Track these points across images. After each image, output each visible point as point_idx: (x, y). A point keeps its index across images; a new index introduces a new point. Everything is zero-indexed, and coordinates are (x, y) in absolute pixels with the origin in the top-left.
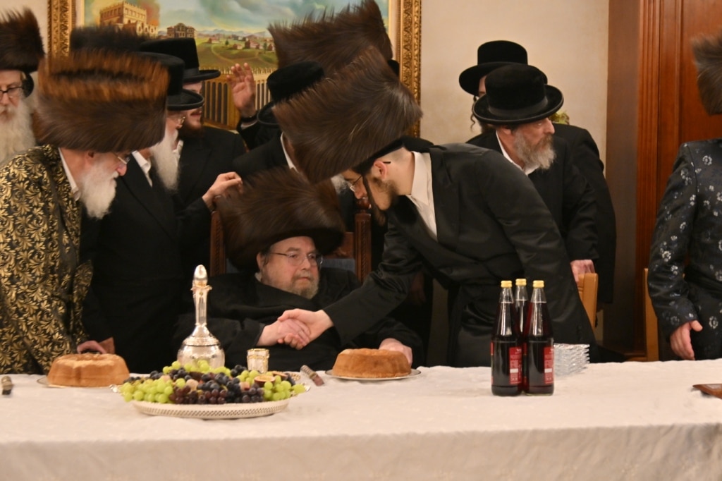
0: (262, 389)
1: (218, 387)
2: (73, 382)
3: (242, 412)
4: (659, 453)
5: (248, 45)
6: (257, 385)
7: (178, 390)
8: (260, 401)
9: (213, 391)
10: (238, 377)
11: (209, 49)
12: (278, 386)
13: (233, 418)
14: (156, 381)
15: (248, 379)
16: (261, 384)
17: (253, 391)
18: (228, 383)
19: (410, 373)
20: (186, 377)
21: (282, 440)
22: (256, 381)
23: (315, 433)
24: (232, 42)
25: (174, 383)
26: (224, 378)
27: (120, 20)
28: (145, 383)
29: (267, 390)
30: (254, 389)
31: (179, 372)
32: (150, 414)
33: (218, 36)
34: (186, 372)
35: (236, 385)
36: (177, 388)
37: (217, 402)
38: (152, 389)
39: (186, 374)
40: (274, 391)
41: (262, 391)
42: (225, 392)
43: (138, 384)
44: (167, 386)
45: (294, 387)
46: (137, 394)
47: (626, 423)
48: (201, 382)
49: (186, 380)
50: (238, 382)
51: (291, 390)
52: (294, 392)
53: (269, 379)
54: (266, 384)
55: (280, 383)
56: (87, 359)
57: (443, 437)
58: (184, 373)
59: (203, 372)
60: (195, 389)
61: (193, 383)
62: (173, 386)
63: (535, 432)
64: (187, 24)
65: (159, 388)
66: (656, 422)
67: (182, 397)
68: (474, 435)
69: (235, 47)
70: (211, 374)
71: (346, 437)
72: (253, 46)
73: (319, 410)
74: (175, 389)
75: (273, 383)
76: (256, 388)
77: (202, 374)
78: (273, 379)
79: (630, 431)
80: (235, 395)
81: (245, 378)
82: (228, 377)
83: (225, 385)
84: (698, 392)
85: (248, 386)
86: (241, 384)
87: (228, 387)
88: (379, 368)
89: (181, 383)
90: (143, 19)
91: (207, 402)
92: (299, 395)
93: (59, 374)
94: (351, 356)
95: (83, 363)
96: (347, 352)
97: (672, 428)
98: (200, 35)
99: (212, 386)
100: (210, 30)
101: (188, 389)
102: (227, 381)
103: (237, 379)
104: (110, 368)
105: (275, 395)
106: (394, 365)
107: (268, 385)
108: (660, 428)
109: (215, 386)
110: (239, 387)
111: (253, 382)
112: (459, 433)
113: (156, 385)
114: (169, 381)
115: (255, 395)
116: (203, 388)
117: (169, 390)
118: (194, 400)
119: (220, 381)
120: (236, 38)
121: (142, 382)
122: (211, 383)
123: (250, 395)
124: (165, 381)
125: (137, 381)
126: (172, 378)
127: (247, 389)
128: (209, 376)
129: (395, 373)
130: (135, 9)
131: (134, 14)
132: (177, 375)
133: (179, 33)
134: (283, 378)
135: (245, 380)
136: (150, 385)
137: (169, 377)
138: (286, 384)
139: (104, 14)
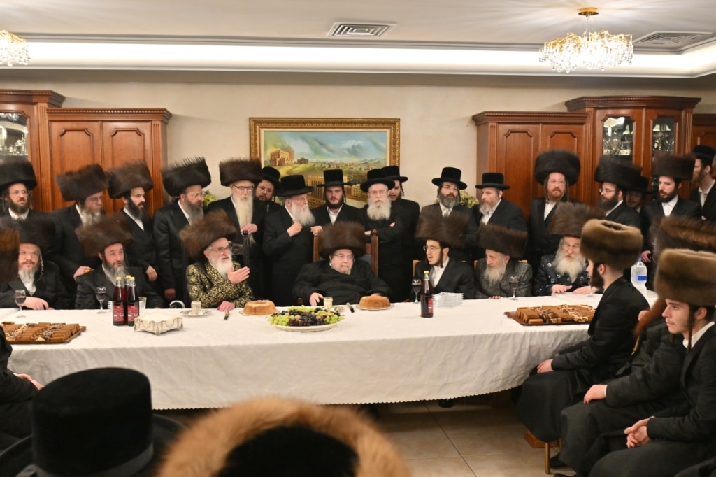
2: (253, 313)
3: (317, 329)
4: (487, 345)
5: (330, 166)
8: (324, 324)
9: (305, 321)
10: (317, 314)
11: (314, 168)
12: (332, 318)
13: (314, 331)
14: (283, 316)
16: (325, 317)
17: (321, 320)
19: (390, 306)
20: (296, 314)
21: (332, 342)
22: (323, 316)
23: (345, 339)
24: (323, 165)
26: (310, 315)
27: (279, 157)
29: (327, 319)
32: (281, 329)
33: (317, 163)
35: (315, 318)
37: (307, 325)
38: (281, 320)
40: (331, 320)
41: (325, 319)
42: (310, 321)
43: (276, 317)
45: (339, 317)
46: (275, 321)
47: (473, 333)
48: (301, 316)
50: (315, 316)
51: (338, 319)
53: (328, 315)
55: (333, 316)
56: (259, 303)
57: (397, 340)
58: (295, 311)
59: (303, 311)
60: (298, 320)
61: (298, 317)
63: (435, 338)
64: (305, 158)
65: (284, 319)
66: (485, 333)
67: (293, 323)
68: (410, 340)
69: (325, 167)
70: (305, 313)
71: (358, 341)
72: (332, 166)
73: (350, 326)
74: (290, 320)
75: (330, 316)
76: (323, 318)
78: (330, 314)
79: (475, 337)
80: (315, 322)
81: (319, 314)
82: (312, 315)
84: (506, 316)
86: (317, 317)
87: (311, 319)
88: (377, 305)
89: (292, 317)
90: (288, 157)
91: (303, 325)
92: (342, 321)
93: (248, 310)
94: (366, 300)
95: (257, 305)
96: (364, 298)
97: (492, 335)
98: (311, 162)
99: (306, 319)
100: (315, 160)
101: (295, 320)
104: (268, 307)
105: (331, 322)
106: (383, 303)
107: (328, 317)
108: (487, 335)
112: (404, 339)
115: (322, 322)
116: (302, 320)
117: (287, 320)
118: (298, 324)
120: (325, 163)
121: (278, 316)
122: (305, 317)
123: (320, 322)
126: (290, 315)
127: (319, 319)
129: (383, 306)
130: (285, 153)
131: (284, 155)
132: (292, 313)
133: (302, 161)
134: (335, 314)
135: (319, 316)
136: (280, 318)
137: (288, 314)
138: (336, 316)
139: (272, 155)
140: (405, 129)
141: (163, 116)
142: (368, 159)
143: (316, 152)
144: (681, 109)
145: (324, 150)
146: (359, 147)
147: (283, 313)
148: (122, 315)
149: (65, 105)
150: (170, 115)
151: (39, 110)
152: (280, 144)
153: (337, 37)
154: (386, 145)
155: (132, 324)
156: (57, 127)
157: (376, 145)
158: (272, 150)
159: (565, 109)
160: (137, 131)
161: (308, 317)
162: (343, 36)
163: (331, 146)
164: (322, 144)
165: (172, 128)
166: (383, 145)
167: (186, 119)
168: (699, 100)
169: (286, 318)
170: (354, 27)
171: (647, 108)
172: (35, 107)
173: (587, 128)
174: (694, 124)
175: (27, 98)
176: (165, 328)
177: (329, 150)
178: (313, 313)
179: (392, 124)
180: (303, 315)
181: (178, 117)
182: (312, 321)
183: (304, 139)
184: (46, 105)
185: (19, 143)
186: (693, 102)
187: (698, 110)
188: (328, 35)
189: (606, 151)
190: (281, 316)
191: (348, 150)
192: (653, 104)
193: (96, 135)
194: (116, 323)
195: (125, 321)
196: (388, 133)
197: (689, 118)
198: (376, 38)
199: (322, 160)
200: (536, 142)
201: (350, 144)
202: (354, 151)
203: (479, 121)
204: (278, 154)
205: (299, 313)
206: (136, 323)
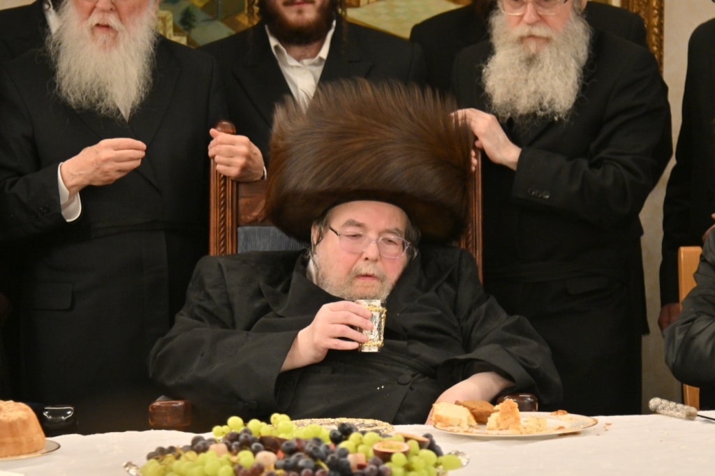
0: (387, 465)
1: (312, 463)
6: (379, 460)
7: (242, 471)
9: (304, 472)
10: (343, 445)
12: (415, 460)
14: (202, 455)
15: (361, 448)
16: (386, 457)
17: (372, 470)
18: (329, 458)
20: (254, 446)
22: (377, 453)
25: (234, 459)
26: (322, 448)
28: (182, 458)
29: (395, 468)
30: (374, 467)
31: (242, 437)
34: (253, 436)
35: (343, 459)
36: (240, 467)
39: (254, 440)
40: (409, 468)
41: (387, 470)
42: (324, 473)
43: (171, 462)
44: (222, 464)
45: (441, 458)
48: (281, 454)
49: (255, 453)
50: (345, 453)
51: (437, 465)
52: (441, 467)
53: (399, 448)
54: (394, 457)
55: (417, 455)
58: (250, 437)
59: (282, 436)
60: (272, 469)
62: (233, 464)
70: (298, 440)
74: (238, 469)
75: (406, 453)
76: (377, 465)
77: (283, 440)
78: (406, 447)
81: (357, 446)
82: (328, 447)
83: (323, 460)
85: (363, 461)
86: (350, 458)
87: (329, 465)
89: (245, 458)
92: (451, 473)
99: (301, 463)
101: (259, 469)
102: (327, 454)
103: (343, 449)
107: (398, 458)
109: (307, 462)
110: (348, 464)
111: (371, 454)
113: (203, 464)
114: (227, 455)
116: (287, 468)
117: (227, 471)
119: (315, 454)
121: (178, 457)
122: (299, 457)
124: (219, 455)
125: (170, 456)
126: (230, 449)
127: (361, 467)
128: (296, 444)
132: (237, 443)
134: (421, 445)
135: (357, 451)
137: (223, 447)
138: (427, 453)
147: (199, 446)
161: (313, 456)
169: (216, 463)
178: (329, 443)
180: (291, 451)
190: (191, 455)
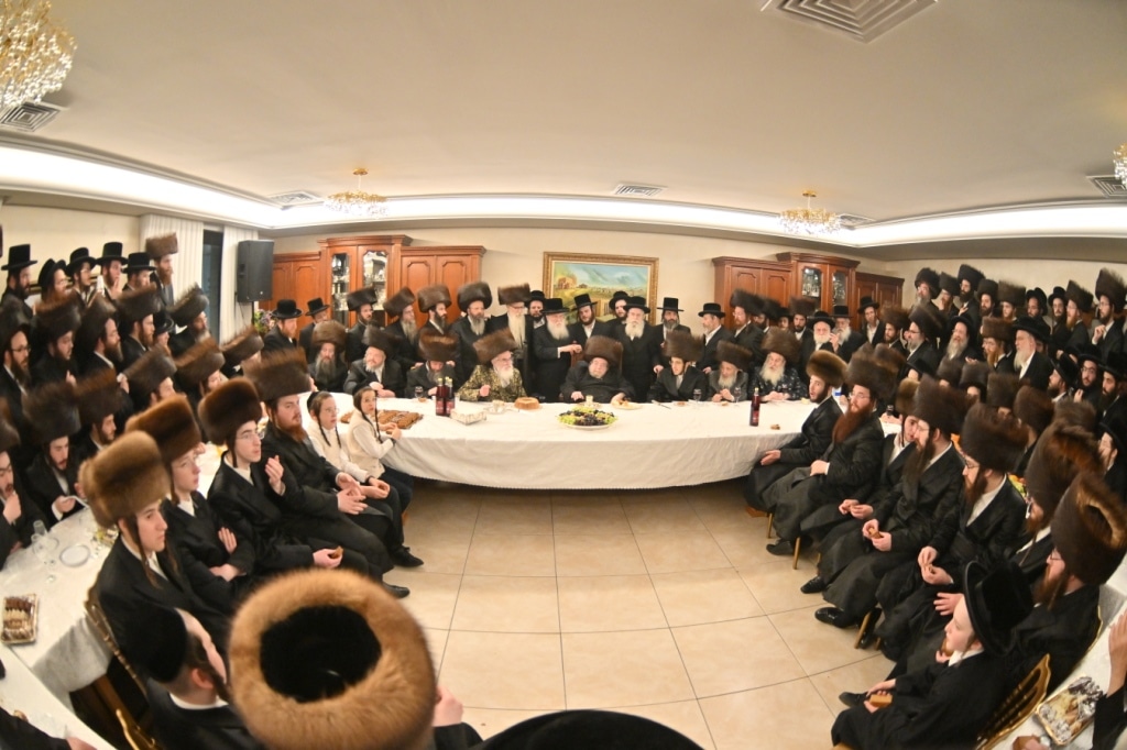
9: (588, 421)
12: (609, 419)
13: (592, 430)
27: (565, 282)
29: (606, 421)
33: (595, 288)
38: (568, 419)
46: (563, 420)
61: (582, 418)
64: (585, 284)
67: (578, 423)
72: (606, 291)
74: (576, 420)
80: (596, 423)
90: (572, 282)
91: (586, 425)
98: (589, 287)
100: (592, 286)
101: (580, 420)
105: (608, 423)
107: (606, 419)
115: (603, 423)
116: (585, 420)
117: (574, 420)
118: (583, 424)
123: (601, 423)
126: (575, 415)
130: (570, 279)
131: (569, 281)
133: (583, 286)
134: (611, 415)
135: (599, 416)
136: (566, 417)
137: (573, 414)
138: (612, 418)
139: (560, 280)
140: (661, 265)
141: (479, 251)
142: (633, 287)
143: (594, 279)
144: (849, 268)
145: (600, 279)
146: (627, 277)
147: (569, 413)
148: (442, 408)
149: (413, 245)
150: (485, 250)
151: (396, 248)
152: (566, 273)
153: (619, 195)
154: (648, 277)
155: (448, 415)
156: (406, 260)
157: (640, 277)
158: (559, 277)
159: (775, 260)
160: (461, 263)
161: (591, 418)
162: (624, 195)
163: (605, 275)
164: (598, 274)
165: (486, 260)
166: (645, 277)
167: (499, 253)
168: (858, 263)
169: (572, 418)
170: (633, 188)
171: (831, 264)
172: (393, 247)
173: (792, 275)
174: (857, 279)
175: (388, 241)
176: (472, 420)
177: (604, 279)
178: (593, 415)
179: (652, 261)
180: (586, 416)
181: (492, 252)
182: (592, 421)
183: (585, 270)
184: (400, 245)
185: (381, 272)
186: (855, 264)
187: (860, 269)
188: (612, 193)
189: (804, 292)
190: (567, 415)
191: (618, 279)
192: (834, 262)
193: (433, 266)
194: (438, 414)
195: (444, 413)
196: (649, 268)
197: (854, 273)
198: (649, 197)
199: (598, 286)
200: (758, 281)
201: (619, 275)
202: (622, 281)
203: (718, 263)
204: (564, 280)
205: (582, 414)
206: (452, 415)
